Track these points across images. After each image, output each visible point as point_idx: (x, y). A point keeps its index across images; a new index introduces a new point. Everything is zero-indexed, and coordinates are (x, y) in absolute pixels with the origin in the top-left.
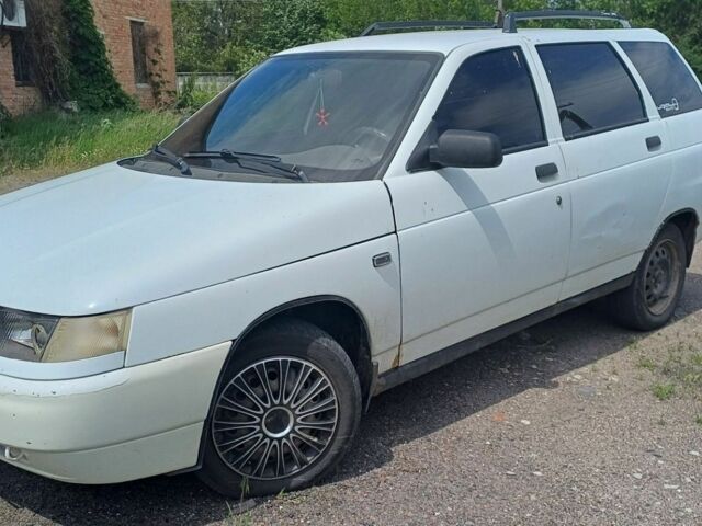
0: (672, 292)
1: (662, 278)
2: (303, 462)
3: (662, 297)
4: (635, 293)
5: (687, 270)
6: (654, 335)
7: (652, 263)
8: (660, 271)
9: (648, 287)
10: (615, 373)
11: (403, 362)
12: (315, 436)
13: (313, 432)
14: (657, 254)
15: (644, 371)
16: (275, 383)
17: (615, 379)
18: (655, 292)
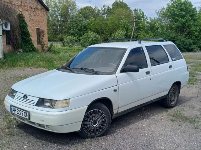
0: (176, 99)
1: (173, 96)
2: (100, 131)
3: (173, 101)
4: (167, 99)
5: (179, 95)
6: (172, 109)
7: (171, 93)
8: (173, 95)
9: (170, 98)
10: (163, 116)
11: (119, 112)
12: (102, 126)
13: (101, 125)
14: (172, 91)
15: (169, 116)
16: (95, 115)
17: (163, 118)
18: (172, 99)
